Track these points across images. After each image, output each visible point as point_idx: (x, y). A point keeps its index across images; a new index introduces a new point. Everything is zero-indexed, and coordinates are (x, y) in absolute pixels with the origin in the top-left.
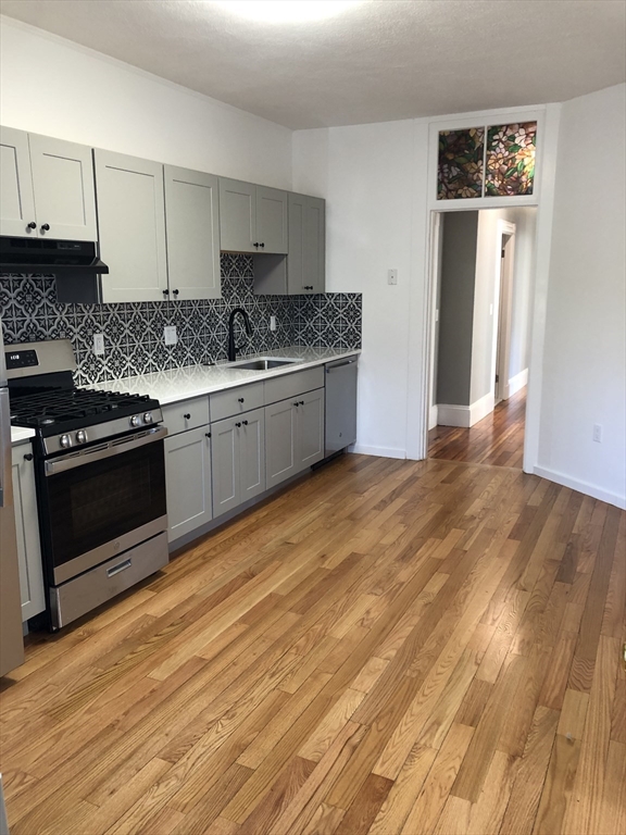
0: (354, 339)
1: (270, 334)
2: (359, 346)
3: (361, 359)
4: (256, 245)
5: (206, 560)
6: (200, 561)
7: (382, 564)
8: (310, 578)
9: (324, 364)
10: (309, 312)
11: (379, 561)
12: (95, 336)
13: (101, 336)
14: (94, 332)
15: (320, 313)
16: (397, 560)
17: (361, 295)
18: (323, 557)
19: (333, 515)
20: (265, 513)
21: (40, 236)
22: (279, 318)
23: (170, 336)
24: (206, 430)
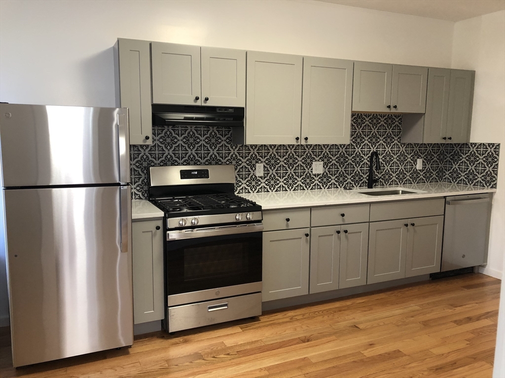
0: (491, 180)
1: (416, 172)
2: (494, 186)
3: (495, 197)
4: (389, 107)
5: (292, 320)
6: (288, 320)
7: (413, 367)
8: (345, 357)
9: (445, 197)
10: (455, 157)
11: (413, 365)
12: (257, 165)
13: (262, 165)
14: (257, 162)
15: (464, 158)
16: (430, 369)
17: (499, 145)
18: (371, 345)
19: (412, 317)
20: (364, 301)
21: (203, 104)
22: (426, 161)
23: (318, 168)
24: (307, 231)
